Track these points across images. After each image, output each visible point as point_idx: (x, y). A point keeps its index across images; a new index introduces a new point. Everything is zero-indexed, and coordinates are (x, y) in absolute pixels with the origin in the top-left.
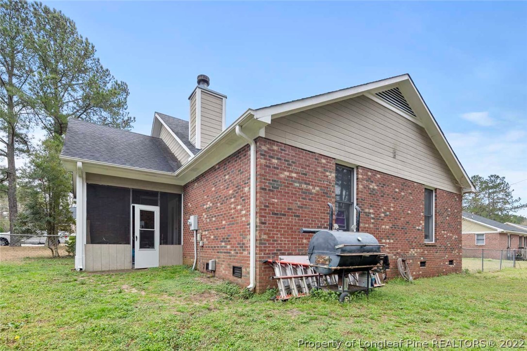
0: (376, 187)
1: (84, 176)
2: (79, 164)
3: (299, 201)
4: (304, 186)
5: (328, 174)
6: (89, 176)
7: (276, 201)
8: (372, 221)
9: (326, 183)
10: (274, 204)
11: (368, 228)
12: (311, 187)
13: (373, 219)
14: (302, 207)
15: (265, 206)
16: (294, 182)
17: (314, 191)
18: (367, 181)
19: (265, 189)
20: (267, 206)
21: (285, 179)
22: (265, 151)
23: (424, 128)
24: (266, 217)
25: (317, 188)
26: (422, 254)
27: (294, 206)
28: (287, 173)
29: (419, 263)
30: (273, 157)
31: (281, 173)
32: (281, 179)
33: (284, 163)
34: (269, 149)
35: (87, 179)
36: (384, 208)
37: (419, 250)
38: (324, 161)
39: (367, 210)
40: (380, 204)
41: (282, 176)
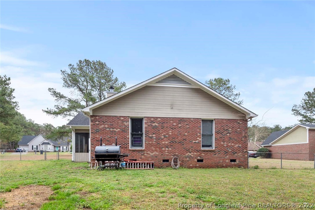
0: (157, 125)
1: (74, 130)
2: (71, 127)
3: (109, 135)
4: (111, 129)
5: (124, 123)
6: (76, 130)
7: (98, 136)
8: (154, 140)
9: (123, 127)
10: (97, 137)
11: (151, 143)
12: (115, 129)
13: (155, 139)
14: (110, 138)
15: (93, 138)
16: (107, 128)
17: (117, 131)
18: (150, 123)
19: (93, 133)
20: (94, 138)
21: (102, 128)
22: (93, 120)
23: (200, 89)
24: (93, 142)
25: (119, 130)
26: (199, 156)
27: (106, 138)
28: (103, 126)
29: (196, 160)
30: (96, 121)
31: (100, 126)
32: (100, 128)
33: (101, 123)
34: (94, 119)
35: (75, 131)
36: (164, 133)
37: (195, 153)
38: (122, 118)
39: (151, 136)
40: (161, 132)
41: (101, 127)
